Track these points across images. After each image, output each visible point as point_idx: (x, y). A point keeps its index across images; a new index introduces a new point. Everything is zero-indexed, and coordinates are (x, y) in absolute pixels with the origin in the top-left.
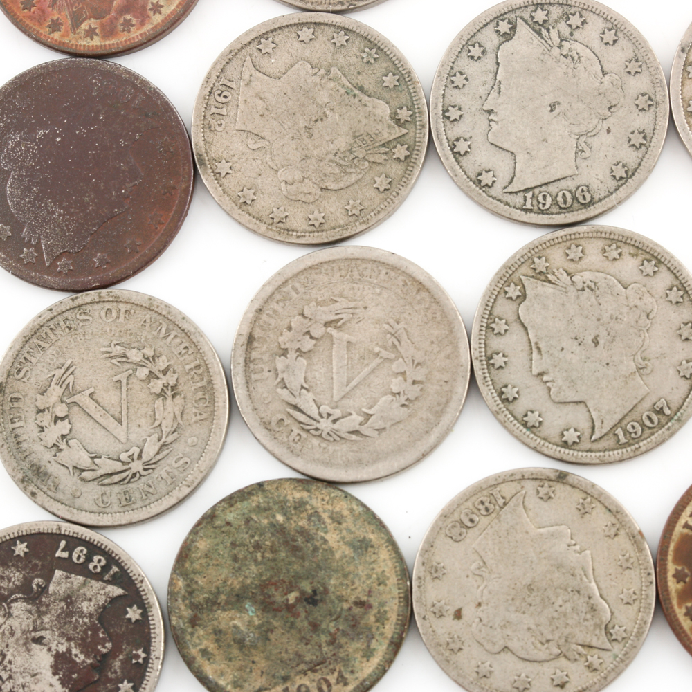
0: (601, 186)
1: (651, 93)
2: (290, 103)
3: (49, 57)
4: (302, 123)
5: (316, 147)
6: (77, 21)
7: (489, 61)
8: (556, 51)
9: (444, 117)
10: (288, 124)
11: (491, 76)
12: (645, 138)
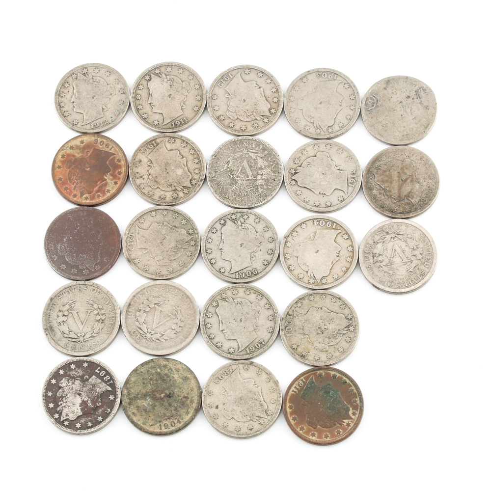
0: (260, 268)
1: (273, 237)
2: (153, 236)
3: (73, 206)
4: (159, 242)
5: (165, 248)
6: (82, 194)
7: (219, 233)
8: (240, 227)
9: (206, 252)
10: (154, 243)
11: (220, 238)
12: (272, 251)
